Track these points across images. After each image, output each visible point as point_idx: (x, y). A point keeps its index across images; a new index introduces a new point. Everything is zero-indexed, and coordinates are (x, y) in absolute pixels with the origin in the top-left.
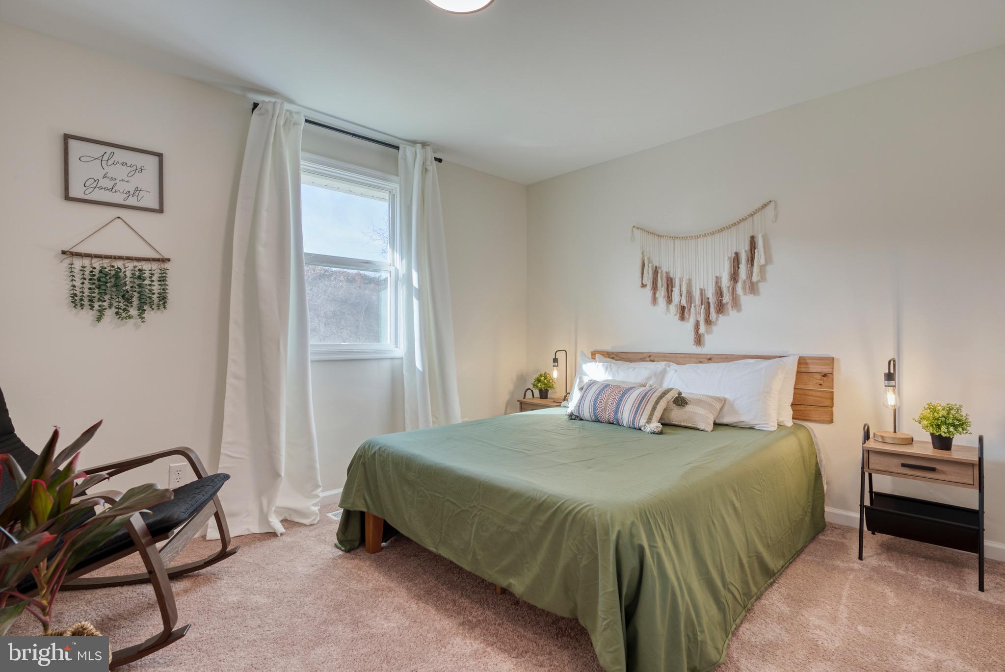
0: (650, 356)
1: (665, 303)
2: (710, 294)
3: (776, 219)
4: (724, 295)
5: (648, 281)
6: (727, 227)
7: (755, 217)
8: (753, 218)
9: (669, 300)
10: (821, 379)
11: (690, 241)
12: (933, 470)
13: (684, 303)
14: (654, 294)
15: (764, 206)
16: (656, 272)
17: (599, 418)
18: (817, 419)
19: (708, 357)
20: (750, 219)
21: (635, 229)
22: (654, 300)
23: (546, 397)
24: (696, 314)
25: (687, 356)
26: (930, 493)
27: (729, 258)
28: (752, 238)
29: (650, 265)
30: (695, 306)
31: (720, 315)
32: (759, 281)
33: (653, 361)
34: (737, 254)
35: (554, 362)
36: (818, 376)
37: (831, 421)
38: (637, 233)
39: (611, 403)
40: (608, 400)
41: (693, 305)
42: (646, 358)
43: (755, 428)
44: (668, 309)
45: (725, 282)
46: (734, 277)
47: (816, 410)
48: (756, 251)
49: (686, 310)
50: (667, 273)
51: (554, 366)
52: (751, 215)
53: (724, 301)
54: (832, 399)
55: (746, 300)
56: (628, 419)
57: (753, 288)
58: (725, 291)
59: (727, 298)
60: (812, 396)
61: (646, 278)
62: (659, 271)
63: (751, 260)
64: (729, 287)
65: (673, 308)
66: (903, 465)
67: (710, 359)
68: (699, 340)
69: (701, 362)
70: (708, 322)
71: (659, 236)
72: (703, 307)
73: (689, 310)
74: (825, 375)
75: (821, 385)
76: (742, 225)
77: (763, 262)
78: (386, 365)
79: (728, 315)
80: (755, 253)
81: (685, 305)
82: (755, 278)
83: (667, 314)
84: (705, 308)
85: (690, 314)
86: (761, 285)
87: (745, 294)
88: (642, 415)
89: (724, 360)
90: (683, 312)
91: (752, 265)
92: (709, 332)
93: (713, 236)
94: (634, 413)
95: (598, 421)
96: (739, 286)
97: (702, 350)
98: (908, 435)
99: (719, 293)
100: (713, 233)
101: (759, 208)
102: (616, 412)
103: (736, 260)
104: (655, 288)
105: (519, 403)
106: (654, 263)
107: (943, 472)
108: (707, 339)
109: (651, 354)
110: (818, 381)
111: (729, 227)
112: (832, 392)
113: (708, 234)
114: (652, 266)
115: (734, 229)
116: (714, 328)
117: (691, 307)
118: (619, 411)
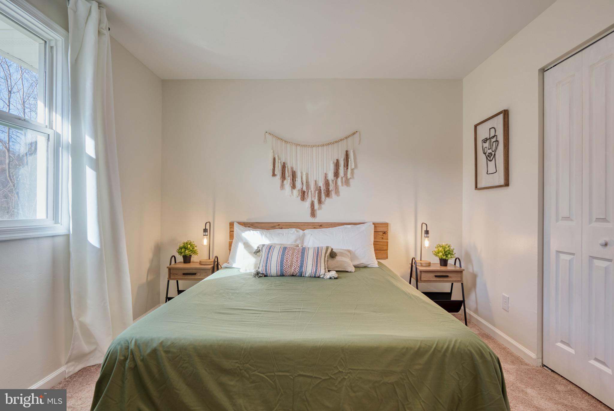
0: (279, 225)
1: (291, 188)
2: (321, 184)
3: (360, 143)
4: (330, 185)
5: (278, 171)
6: (332, 143)
7: (349, 139)
8: (347, 140)
9: (294, 187)
10: (382, 235)
11: (307, 148)
12: (447, 276)
13: (305, 189)
14: (283, 182)
15: (354, 134)
16: (284, 167)
17: (284, 274)
18: (381, 257)
19: (320, 224)
20: (345, 141)
21: (266, 133)
22: (282, 186)
23: (189, 262)
24: (312, 197)
25: (307, 224)
26: (428, 288)
27: (334, 162)
28: (347, 152)
29: (280, 161)
30: (311, 191)
31: (327, 198)
32: (351, 178)
33: (281, 228)
34: (337, 160)
35: (204, 232)
36: (381, 233)
37: (387, 258)
38: (269, 137)
39: (296, 261)
40: (293, 258)
41: (310, 191)
42: (276, 226)
43: (368, 266)
44: (292, 192)
45: (331, 176)
46: (336, 174)
47: (380, 252)
48: (349, 160)
49: (306, 194)
50: (292, 168)
51: (204, 235)
52: (346, 138)
53: (330, 189)
54: (387, 246)
55: (342, 189)
56: (312, 271)
57: (347, 182)
58: (331, 182)
59: (331, 187)
60: (378, 245)
61: (277, 170)
62: (286, 166)
63: (346, 165)
64: (333, 181)
65: (295, 192)
66: (436, 276)
67: (321, 226)
68: (313, 214)
69: (315, 228)
70: (320, 202)
71: (286, 142)
72: (317, 192)
73: (308, 194)
74: (384, 233)
75: (382, 238)
76: (340, 143)
77: (353, 167)
78: (46, 244)
79: (332, 198)
80: (348, 161)
81: (306, 190)
82: (349, 176)
83: (291, 196)
84: (318, 193)
85: (308, 197)
86: (351, 181)
87: (342, 185)
88: (321, 267)
89: (330, 226)
90: (303, 195)
91: (347, 168)
92: (320, 208)
93: (323, 147)
94: (315, 266)
95: (282, 275)
96: (339, 180)
97: (315, 220)
98: (427, 261)
99: (327, 183)
100: (323, 146)
101: (351, 134)
102: (301, 267)
103: (337, 165)
104: (283, 177)
105: (168, 269)
106: (281, 160)
107: (451, 277)
108: (318, 213)
109: (280, 224)
110: (381, 236)
111: (333, 143)
112: (388, 242)
113: (320, 145)
114: (281, 162)
115: (336, 145)
116: (323, 206)
117: (309, 191)
118: (304, 266)
